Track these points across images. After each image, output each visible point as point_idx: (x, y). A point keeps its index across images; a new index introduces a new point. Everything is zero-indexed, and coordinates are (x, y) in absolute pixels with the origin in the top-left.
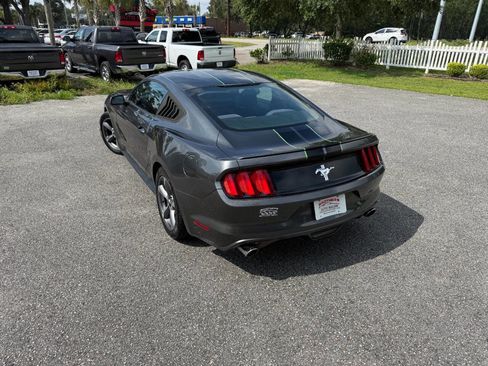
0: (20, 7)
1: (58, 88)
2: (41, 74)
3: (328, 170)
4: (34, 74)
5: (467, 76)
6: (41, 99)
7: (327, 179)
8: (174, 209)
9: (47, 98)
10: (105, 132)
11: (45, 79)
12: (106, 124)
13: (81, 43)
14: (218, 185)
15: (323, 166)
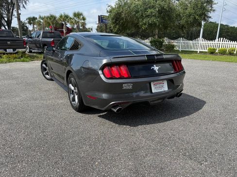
0: (7, 27)
1: (22, 57)
2: (13, 51)
3: (158, 68)
4: (10, 51)
5: (217, 54)
6: (13, 62)
7: (157, 72)
8: (77, 94)
9: (16, 61)
10: (43, 69)
11: (16, 53)
12: (44, 65)
13: (34, 39)
14: (100, 72)
15: (155, 66)
